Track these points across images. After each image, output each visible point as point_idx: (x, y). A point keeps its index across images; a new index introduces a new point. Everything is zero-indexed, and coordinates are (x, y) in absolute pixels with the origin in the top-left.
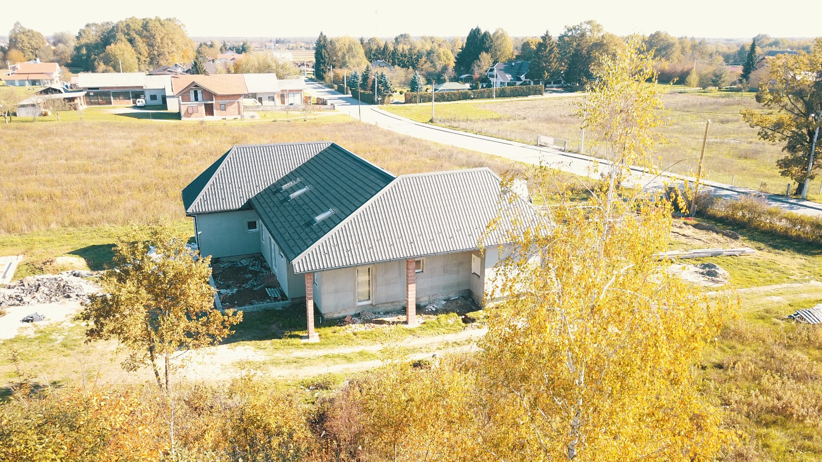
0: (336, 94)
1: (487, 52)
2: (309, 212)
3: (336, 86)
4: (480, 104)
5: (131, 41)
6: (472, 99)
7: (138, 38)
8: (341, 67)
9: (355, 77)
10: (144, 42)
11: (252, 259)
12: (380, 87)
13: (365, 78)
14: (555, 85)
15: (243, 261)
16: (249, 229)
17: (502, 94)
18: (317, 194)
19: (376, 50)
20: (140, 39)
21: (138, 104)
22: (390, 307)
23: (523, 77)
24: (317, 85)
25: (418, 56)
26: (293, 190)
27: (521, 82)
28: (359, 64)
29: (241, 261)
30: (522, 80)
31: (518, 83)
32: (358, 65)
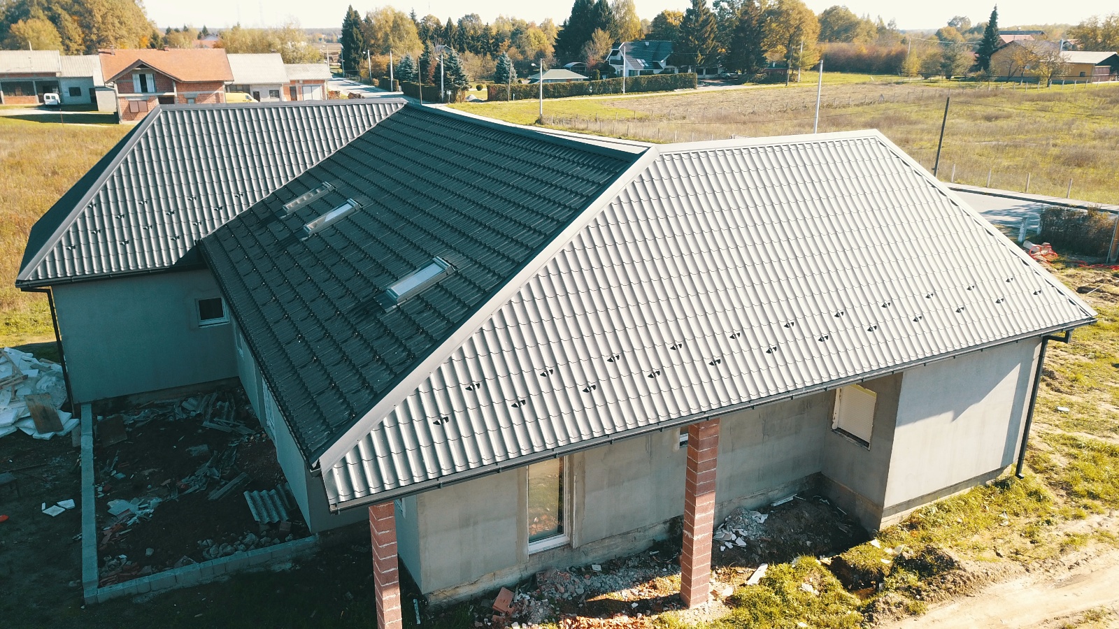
0: (377, 91)
1: (603, 29)
2: (366, 268)
3: (376, 81)
4: (605, 101)
5: (54, 19)
6: (590, 94)
7: (64, 15)
8: (382, 54)
9: (407, 64)
10: (75, 21)
11: (215, 395)
12: (448, 76)
13: (424, 63)
14: (708, 76)
15: (190, 404)
16: (204, 317)
17: (635, 87)
18: (385, 217)
19: (436, 30)
20: (67, 17)
21: (47, 102)
22: (618, 548)
23: (662, 63)
24: (347, 81)
25: (497, 39)
26: (313, 211)
27: (661, 70)
28: (410, 48)
29: (184, 404)
30: (662, 68)
31: (656, 72)
32: (410, 51)
